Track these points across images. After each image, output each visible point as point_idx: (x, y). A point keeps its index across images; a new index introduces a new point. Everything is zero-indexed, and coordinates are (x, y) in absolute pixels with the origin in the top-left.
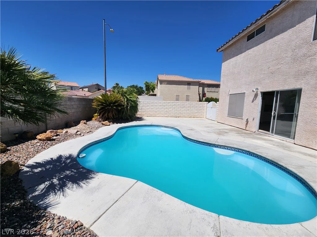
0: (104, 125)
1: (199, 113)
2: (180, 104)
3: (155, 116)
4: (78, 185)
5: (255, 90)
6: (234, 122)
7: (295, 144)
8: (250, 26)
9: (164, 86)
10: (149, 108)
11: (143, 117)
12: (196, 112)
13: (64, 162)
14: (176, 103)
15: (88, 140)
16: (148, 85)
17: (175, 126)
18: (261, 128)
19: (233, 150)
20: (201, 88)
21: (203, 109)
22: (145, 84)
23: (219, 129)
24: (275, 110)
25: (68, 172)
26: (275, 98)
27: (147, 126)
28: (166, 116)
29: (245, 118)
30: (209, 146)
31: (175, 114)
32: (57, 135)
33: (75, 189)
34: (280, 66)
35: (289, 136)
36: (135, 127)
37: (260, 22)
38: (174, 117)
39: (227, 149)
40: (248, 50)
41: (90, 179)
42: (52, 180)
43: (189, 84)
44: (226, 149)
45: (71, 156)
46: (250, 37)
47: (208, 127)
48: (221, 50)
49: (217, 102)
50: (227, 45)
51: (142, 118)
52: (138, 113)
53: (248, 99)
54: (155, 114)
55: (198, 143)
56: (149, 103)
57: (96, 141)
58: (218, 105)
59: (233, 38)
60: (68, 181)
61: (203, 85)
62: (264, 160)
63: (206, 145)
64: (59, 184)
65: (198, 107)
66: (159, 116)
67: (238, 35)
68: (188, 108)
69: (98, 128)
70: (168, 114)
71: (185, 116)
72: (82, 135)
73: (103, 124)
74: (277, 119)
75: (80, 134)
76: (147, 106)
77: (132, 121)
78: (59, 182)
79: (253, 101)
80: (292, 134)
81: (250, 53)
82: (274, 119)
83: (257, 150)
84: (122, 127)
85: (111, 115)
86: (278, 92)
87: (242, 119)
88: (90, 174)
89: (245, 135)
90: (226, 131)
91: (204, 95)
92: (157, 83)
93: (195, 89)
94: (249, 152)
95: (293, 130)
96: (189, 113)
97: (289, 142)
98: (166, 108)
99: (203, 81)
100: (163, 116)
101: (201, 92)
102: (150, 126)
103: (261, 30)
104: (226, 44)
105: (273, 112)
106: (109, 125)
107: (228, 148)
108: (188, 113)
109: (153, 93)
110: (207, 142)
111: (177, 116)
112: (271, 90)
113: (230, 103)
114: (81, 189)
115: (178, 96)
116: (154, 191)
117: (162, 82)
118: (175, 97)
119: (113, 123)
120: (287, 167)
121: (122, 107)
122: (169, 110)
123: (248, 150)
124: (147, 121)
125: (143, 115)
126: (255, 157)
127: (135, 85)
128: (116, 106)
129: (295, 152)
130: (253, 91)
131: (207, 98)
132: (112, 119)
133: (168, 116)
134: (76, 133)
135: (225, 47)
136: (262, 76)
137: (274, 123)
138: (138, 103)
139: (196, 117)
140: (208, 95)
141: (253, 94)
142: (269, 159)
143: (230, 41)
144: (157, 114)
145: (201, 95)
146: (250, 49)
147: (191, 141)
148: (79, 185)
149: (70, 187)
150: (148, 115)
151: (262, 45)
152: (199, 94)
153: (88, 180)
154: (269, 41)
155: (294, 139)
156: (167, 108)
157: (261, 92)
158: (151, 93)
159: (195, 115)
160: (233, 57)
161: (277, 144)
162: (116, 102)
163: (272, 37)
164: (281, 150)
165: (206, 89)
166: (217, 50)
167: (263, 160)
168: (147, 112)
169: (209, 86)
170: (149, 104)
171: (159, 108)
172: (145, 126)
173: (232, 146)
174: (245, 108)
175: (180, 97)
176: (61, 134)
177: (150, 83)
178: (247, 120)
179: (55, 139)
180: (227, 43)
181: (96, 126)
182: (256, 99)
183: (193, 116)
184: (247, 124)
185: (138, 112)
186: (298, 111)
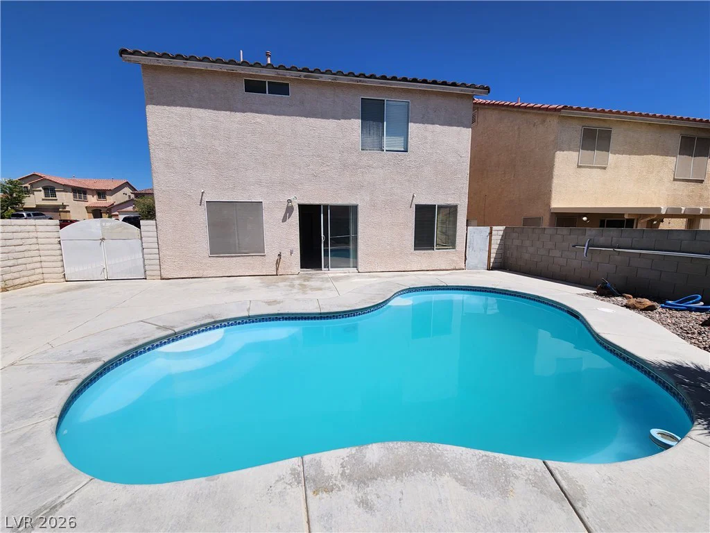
5: (292, 199)
6: (239, 265)
7: (359, 272)
24: (325, 233)
26: (322, 215)
29: (271, 252)
34: (325, 169)
40: (251, 112)
46: (254, 86)
53: (273, 214)
65: (14, 242)
79: (284, 220)
81: (258, 120)
82: (325, 246)
86: (326, 207)
87: (264, 256)
103: (280, 88)
105: (322, 236)
130: (289, 201)
139: (14, 287)
146: (257, 112)
151: (286, 118)
154: (300, 118)
157: (299, 205)
159: (6, 276)
160: (202, 107)
163: (305, 116)
174: (267, 233)
178: (279, 255)
182: (289, 216)
184: (278, 263)
186: (356, 233)
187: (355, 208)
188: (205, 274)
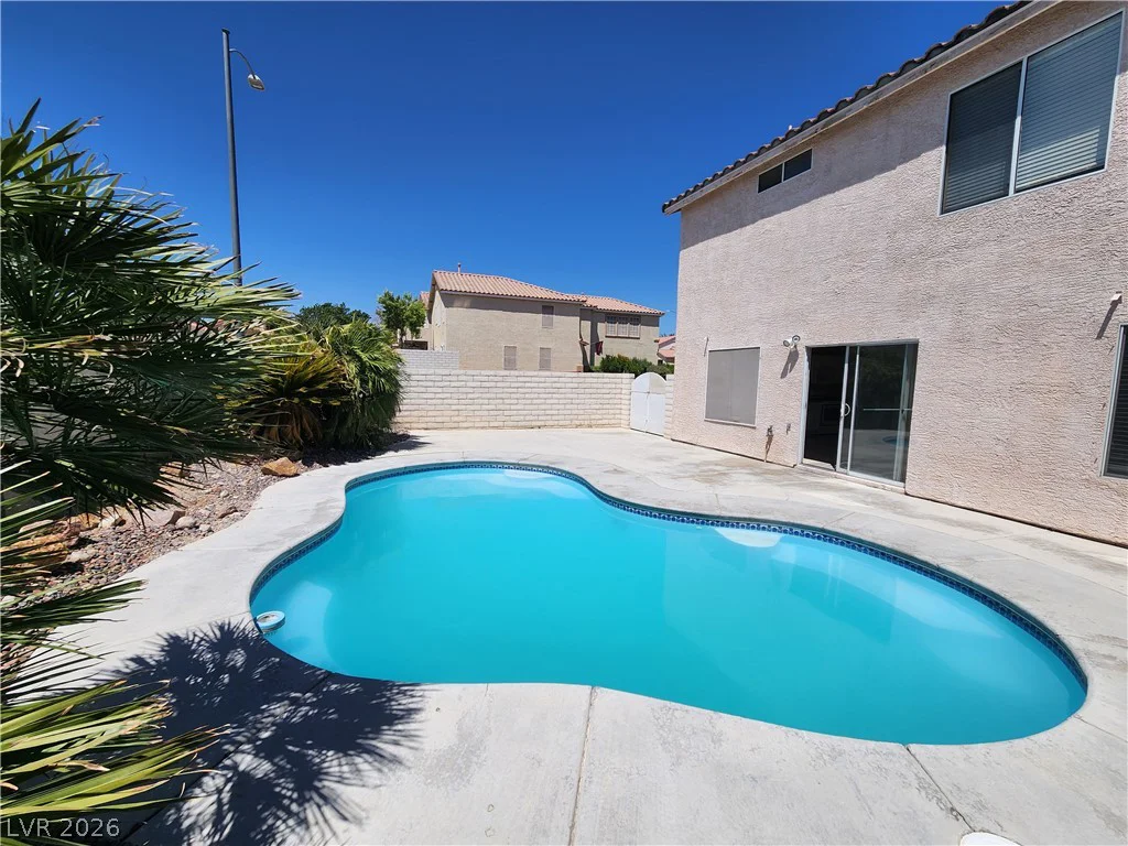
0: (275, 474)
1: (604, 411)
2: (543, 380)
3: (456, 425)
4: (377, 757)
5: (790, 341)
6: (729, 437)
7: (906, 494)
8: (770, 148)
9: (461, 313)
10: (432, 396)
11: (411, 433)
12: (597, 407)
13: (221, 667)
14: (527, 379)
15: (254, 550)
16: (396, 308)
17: (554, 463)
18: (810, 452)
19: (775, 530)
20: (587, 325)
21: (619, 396)
22: (384, 302)
23: (697, 465)
24: (849, 400)
25: (279, 710)
26: (846, 366)
27: (447, 468)
28: (496, 424)
29: (762, 424)
30: (703, 523)
31: (528, 418)
32: (82, 543)
33: (375, 774)
34: (857, 276)
35: (888, 474)
36: (404, 473)
37: (798, 140)
38: (525, 427)
39: (758, 529)
40: (763, 218)
41: (402, 717)
42: (228, 762)
43: (548, 307)
44: (753, 527)
45: (231, 632)
46: (768, 180)
47: (659, 459)
48: (674, 207)
49: (668, 376)
50: (698, 195)
51: (409, 437)
52: (399, 417)
53: (771, 365)
54: (456, 419)
55: (664, 518)
56: (432, 378)
57: (290, 551)
58: (671, 383)
59: (715, 177)
60: (311, 747)
61: (592, 315)
62: (871, 550)
63: (693, 522)
64: (280, 772)
65: (604, 391)
66: (471, 425)
67: (733, 169)
68: (571, 396)
69: (253, 491)
70: (504, 418)
71: (561, 423)
72: (204, 528)
73: (266, 472)
74: (855, 428)
75: (195, 526)
76: (423, 390)
77: (379, 449)
78: (274, 764)
79: (784, 375)
80: (897, 466)
81: (768, 227)
82: (847, 425)
83: (842, 523)
84: (356, 479)
85: (293, 430)
86: (853, 348)
87: (754, 428)
88: (390, 700)
89: (777, 478)
90: (718, 468)
91: (597, 347)
92: (432, 302)
93: (570, 328)
94: (823, 530)
95: (898, 456)
96: (574, 412)
97: (892, 490)
98: (493, 396)
99: (592, 301)
100: (486, 424)
101: (587, 339)
102: (460, 467)
103: (800, 164)
104: (693, 192)
105: (843, 406)
106: (297, 475)
107: (759, 525)
108: (569, 412)
109: (414, 339)
110: (694, 512)
111: (534, 424)
112: (835, 342)
113: (713, 380)
114: (401, 772)
115: (510, 350)
116: (676, 713)
117: (451, 298)
118: (503, 353)
119: (308, 463)
120: (942, 566)
121: (345, 398)
122: (507, 401)
123: (821, 526)
124: (439, 445)
125: (407, 425)
126: (842, 544)
127: (336, 303)
128: (318, 394)
129: (922, 517)
130: (786, 344)
131: (608, 356)
132: (301, 449)
133: (501, 424)
134: (173, 521)
135: (690, 199)
136: (809, 300)
137: (847, 438)
138: (399, 378)
139: (598, 426)
140: (611, 348)
141: (787, 351)
142: (884, 548)
143: (706, 182)
144: (461, 419)
145: (588, 348)
146: (769, 215)
147: (639, 513)
148: (381, 756)
149: (345, 775)
150: (430, 425)
151: (803, 208)
152: (583, 345)
153: (400, 727)
154: (823, 198)
155: (903, 479)
156: (499, 396)
157: (807, 349)
158: (409, 337)
159: (593, 417)
160: (717, 234)
161: (870, 500)
162: (319, 377)
163: (832, 191)
164: (889, 515)
165: (601, 327)
166: (665, 207)
167: (865, 551)
168: (424, 413)
169: (613, 317)
170: (431, 384)
171: (470, 396)
172: (441, 468)
173: (772, 518)
174: (760, 394)
175: (519, 353)
176: (95, 535)
177: (402, 297)
178: (770, 430)
179: (79, 562)
180: (696, 188)
181: (243, 483)
182: (792, 367)
183: (586, 422)
184: (769, 443)
185: (397, 414)
186: (910, 405)
187: (914, 346)
188: (699, 442)
